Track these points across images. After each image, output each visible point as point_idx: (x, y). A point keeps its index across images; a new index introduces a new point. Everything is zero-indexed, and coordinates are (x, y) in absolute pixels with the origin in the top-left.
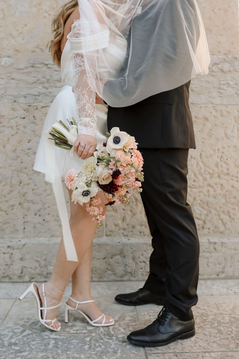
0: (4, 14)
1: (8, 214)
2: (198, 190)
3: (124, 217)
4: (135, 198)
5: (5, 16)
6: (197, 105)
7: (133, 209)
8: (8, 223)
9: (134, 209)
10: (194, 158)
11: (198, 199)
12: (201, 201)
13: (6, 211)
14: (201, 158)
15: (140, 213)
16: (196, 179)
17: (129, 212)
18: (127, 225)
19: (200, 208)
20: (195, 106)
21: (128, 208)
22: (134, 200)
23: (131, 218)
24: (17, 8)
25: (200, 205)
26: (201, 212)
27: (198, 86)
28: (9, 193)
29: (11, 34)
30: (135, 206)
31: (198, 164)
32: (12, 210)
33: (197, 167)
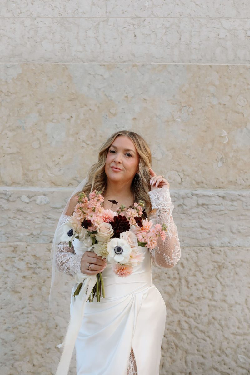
0: (40, 143)
1: (43, 358)
2: (242, 338)
3: (163, 363)
4: (175, 344)
5: (41, 145)
6: (244, 249)
7: (173, 356)
8: (43, 366)
9: (174, 355)
10: (239, 304)
11: (242, 347)
12: (245, 349)
13: (41, 355)
14: (246, 304)
15: (181, 360)
16: (241, 326)
17: (169, 359)
18: (166, 372)
19: (244, 357)
20: (242, 249)
21: (168, 354)
22: (174, 347)
23: (170, 364)
24: (53, 137)
25: (244, 353)
26: (245, 360)
27: (246, 228)
28: (45, 336)
29: (47, 165)
30: (175, 352)
31: (243, 310)
32: (48, 353)
33: (242, 313)
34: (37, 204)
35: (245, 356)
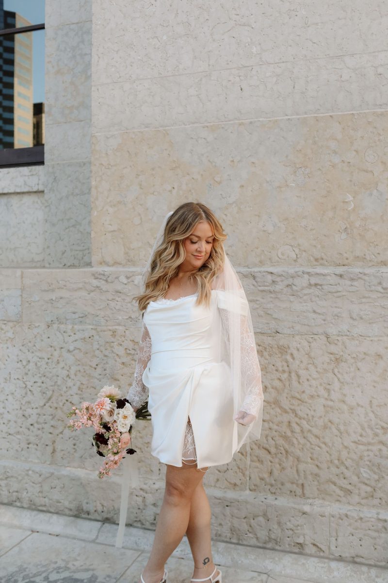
0: (141, 219)
1: (142, 452)
2: (366, 448)
3: (271, 470)
4: (285, 449)
5: (142, 221)
6: (368, 339)
7: (282, 463)
8: (142, 461)
9: (284, 462)
10: (362, 407)
11: (366, 458)
12: (370, 461)
13: (141, 449)
14: (371, 407)
15: (291, 468)
16: (364, 434)
17: (278, 466)
18: (275, 481)
19: (368, 471)
20: (365, 339)
21: (277, 460)
22: (284, 452)
23: (279, 472)
24: (155, 212)
25: (369, 466)
26: (370, 476)
27: (370, 313)
28: (144, 429)
29: (148, 242)
30: (284, 459)
31: (366, 414)
32: (147, 447)
33: (365, 417)
34: (135, 285)
35: (370, 470)
